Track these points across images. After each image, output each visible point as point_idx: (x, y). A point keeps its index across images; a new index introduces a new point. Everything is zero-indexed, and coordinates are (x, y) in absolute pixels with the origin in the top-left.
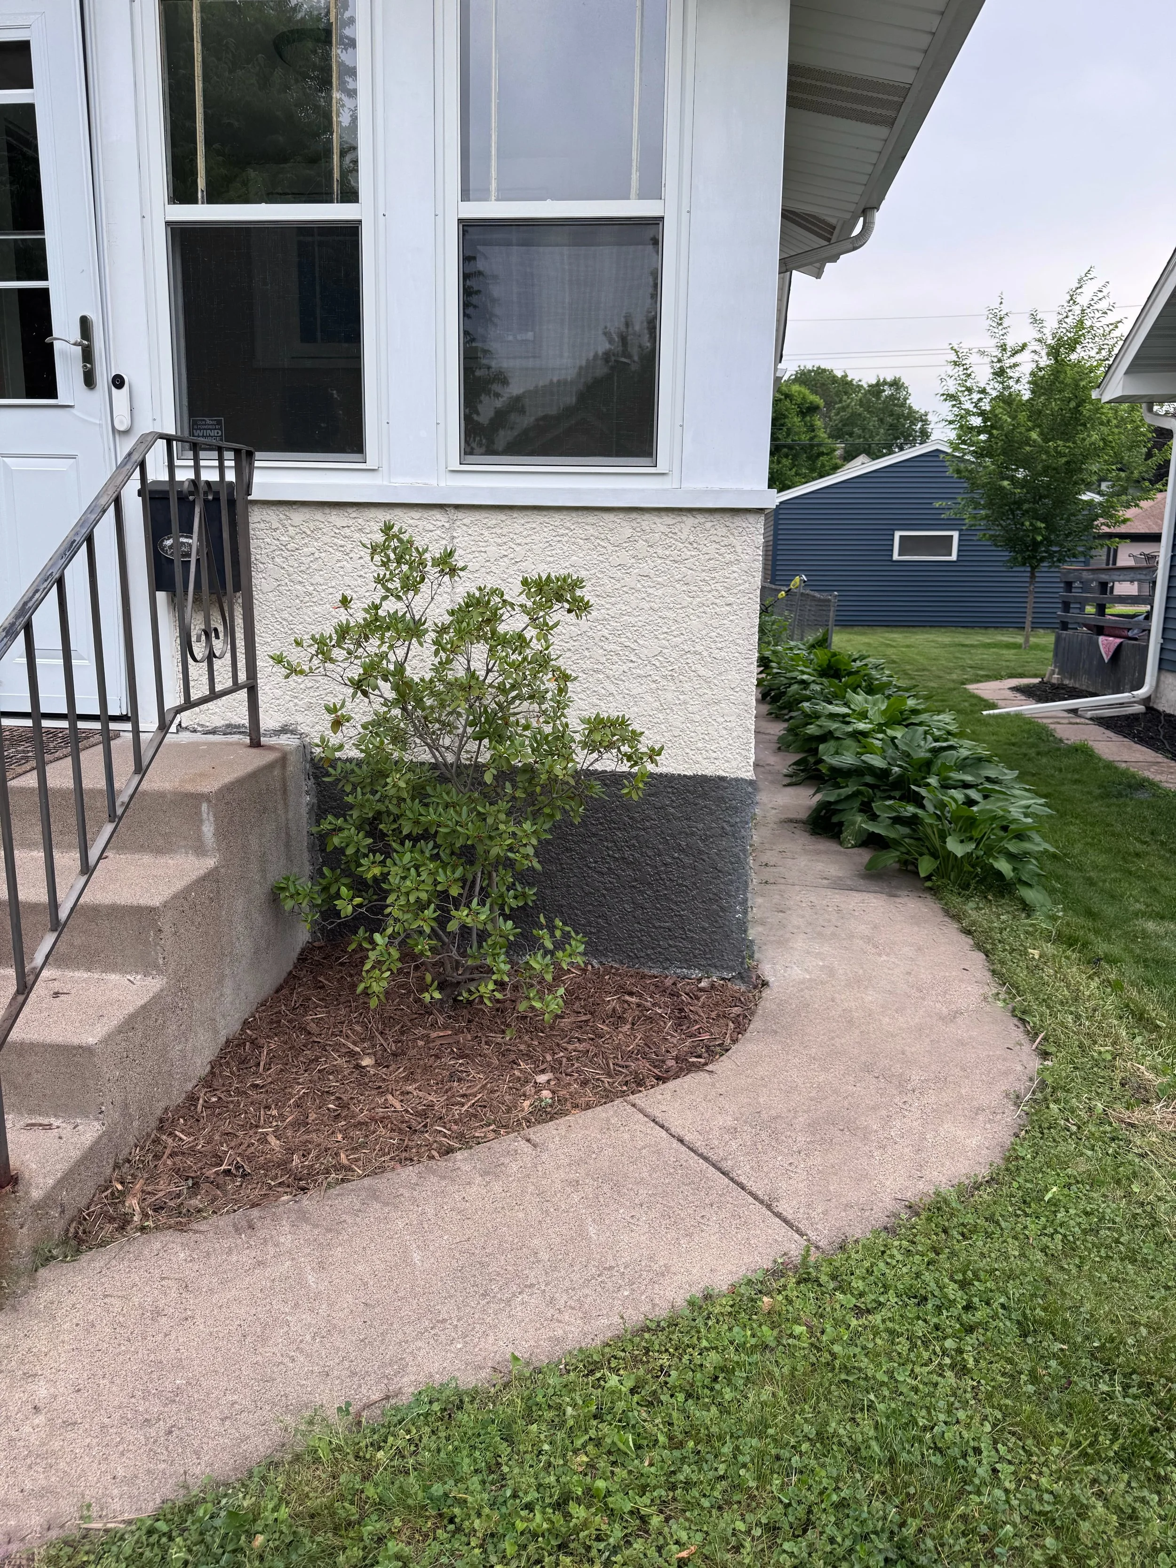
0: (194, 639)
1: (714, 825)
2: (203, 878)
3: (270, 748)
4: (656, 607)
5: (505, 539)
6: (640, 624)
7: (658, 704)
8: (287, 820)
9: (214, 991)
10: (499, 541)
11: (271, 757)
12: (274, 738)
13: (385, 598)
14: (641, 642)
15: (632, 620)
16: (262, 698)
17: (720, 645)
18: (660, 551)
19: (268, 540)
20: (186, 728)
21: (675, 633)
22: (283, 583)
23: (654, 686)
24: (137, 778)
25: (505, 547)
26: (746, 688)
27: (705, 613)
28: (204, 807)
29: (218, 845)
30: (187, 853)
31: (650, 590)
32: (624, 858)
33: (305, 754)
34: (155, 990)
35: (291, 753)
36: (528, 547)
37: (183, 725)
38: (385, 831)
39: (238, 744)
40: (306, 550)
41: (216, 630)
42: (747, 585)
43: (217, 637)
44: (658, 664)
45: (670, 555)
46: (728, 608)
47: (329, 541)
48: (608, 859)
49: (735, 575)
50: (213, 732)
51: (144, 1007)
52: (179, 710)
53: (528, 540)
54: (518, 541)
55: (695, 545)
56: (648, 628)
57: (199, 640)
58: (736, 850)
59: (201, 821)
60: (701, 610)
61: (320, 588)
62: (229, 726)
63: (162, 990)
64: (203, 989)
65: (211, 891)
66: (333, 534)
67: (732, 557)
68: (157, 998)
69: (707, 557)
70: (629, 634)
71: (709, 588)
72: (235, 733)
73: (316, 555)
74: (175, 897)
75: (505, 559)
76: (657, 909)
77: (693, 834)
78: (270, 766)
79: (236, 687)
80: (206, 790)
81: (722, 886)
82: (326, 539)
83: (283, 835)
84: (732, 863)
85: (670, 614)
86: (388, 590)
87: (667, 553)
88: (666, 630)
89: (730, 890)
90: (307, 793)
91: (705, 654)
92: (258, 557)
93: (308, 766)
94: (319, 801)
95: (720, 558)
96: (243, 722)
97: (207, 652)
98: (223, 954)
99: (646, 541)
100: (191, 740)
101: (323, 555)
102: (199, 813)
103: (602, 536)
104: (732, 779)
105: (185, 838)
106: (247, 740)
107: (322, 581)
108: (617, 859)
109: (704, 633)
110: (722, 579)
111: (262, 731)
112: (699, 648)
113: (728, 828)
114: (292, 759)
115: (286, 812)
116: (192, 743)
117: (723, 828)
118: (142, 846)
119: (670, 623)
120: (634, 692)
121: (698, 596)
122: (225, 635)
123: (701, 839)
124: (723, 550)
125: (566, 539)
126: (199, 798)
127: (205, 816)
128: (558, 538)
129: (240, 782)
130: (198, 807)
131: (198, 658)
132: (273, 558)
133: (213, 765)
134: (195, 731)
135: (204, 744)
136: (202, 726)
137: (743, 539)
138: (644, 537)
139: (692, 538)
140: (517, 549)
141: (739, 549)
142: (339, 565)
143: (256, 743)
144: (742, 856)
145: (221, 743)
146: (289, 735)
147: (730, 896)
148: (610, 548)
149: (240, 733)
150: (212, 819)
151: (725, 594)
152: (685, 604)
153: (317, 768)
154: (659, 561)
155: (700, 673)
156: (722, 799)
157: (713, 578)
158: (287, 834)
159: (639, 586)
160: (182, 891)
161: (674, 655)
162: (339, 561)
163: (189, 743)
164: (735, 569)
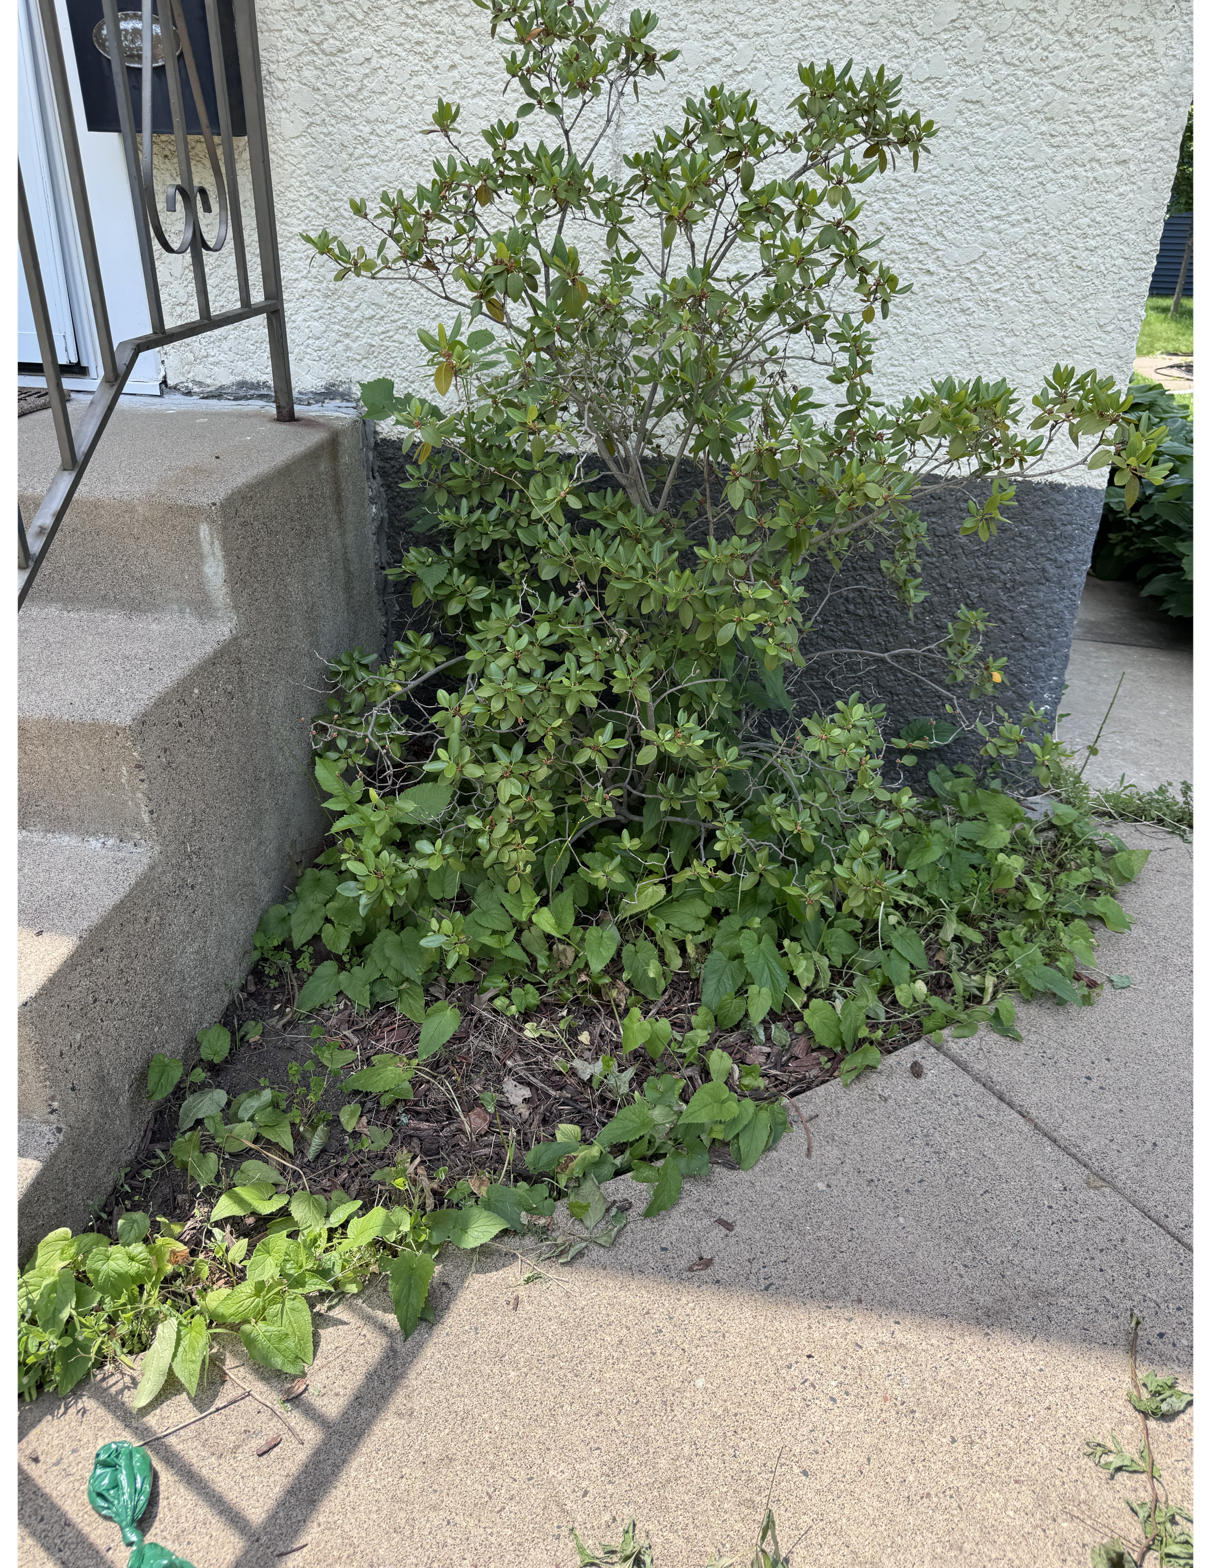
0: (161, 206)
1: (1030, 565)
2: (214, 660)
3: (310, 423)
4: (986, 164)
5: (716, 25)
6: (952, 199)
7: (964, 352)
8: (345, 546)
9: (247, 841)
10: (706, 28)
11: (313, 438)
12: (316, 407)
13: (526, 110)
14: (950, 235)
15: (940, 190)
16: (292, 336)
17: (1093, 243)
18: (1009, 51)
19: (287, 32)
20: (175, 388)
21: (1015, 217)
22: (318, 120)
23: (962, 319)
24: (67, 480)
25: (717, 42)
26: (1126, 325)
27: (1075, 178)
28: (204, 531)
29: (235, 600)
30: (182, 611)
31: (980, 132)
32: (871, 616)
33: (365, 437)
34: (141, 869)
35: (344, 432)
36: (759, 41)
37: (171, 382)
38: (508, 573)
39: (257, 415)
40: (355, 51)
41: (203, 191)
42: (1162, 122)
43: (207, 209)
44: (974, 277)
45: (1028, 59)
46: (1118, 169)
47: (396, 31)
48: (846, 618)
49: (1144, 101)
50: (218, 394)
51: (119, 908)
52: (142, 345)
53: (761, 27)
54: (743, 29)
55: (1077, 38)
56: (966, 207)
57: (172, 208)
58: (1060, 606)
59: (201, 556)
60: (1067, 172)
61: (382, 129)
62: (242, 384)
63: (152, 868)
64: (227, 843)
65: (229, 681)
66: (402, 18)
67: (1144, 64)
68: (143, 884)
69: (1097, 62)
70: (929, 220)
71: (1089, 128)
72: (252, 397)
73: (374, 63)
74: (162, 702)
75: (717, 67)
76: (915, 695)
77: (992, 579)
78: (312, 456)
79: (247, 311)
80: (205, 501)
81: (1026, 662)
82: (391, 28)
83: (341, 572)
84: (1049, 627)
85: (1010, 180)
86: (531, 92)
87: (1022, 54)
88: (998, 212)
89: (1038, 669)
90: (372, 501)
91: (1064, 259)
92: (273, 67)
93: (371, 455)
94: (392, 515)
95: (1121, 65)
96: (263, 378)
97: (189, 235)
98: (257, 779)
99: (985, 28)
100: (183, 408)
101: (386, 61)
102: (195, 542)
103: (903, 18)
104: (1072, 488)
105: (177, 586)
106: (272, 409)
107: (383, 114)
108: (861, 619)
109: (1067, 217)
110: (1117, 110)
111: (295, 394)
112: (1054, 247)
113: (1052, 570)
114: (346, 442)
115: (343, 535)
116: (185, 413)
117: (1044, 570)
118: (104, 598)
119: (1009, 197)
120: (926, 330)
121: (1067, 145)
122: (223, 207)
123: (1004, 588)
124: (1129, 48)
125: (832, 23)
126: (193, 513)
127: (206, 548)
128: (819, 23)
129: (264, 484)
130: (193, 531)
131: (175, 246)
132: (299, 69)
133: (217, 452)
134: (189, 393)
135: (205, 414)
136: (200, 384)
137: (1171, 25)
138: (982, 21)
139: (1073, 23)
140: (740, 46)
141: (1160, 48)
142: (415, 81)
143: (286, 416)
144: (1068, 616)
145: (230, 414)
146: (337, 402)
147: (1036, 678)
148: (916, 42)
149: (261, 397)
150: (219, 553)
151: (1119, 141)
152: (1040, 159)
153: (386, 460)
154: (1005, 71)
155: (1048, 296)
156: (1050, 522)
157: (1100, 108)
158: (346, 569)
159: (960, 122)
160: (175, 690)
161: (1006, 261)
162: (413, 74)
163: (179, 414)
164: (1144, 88)
